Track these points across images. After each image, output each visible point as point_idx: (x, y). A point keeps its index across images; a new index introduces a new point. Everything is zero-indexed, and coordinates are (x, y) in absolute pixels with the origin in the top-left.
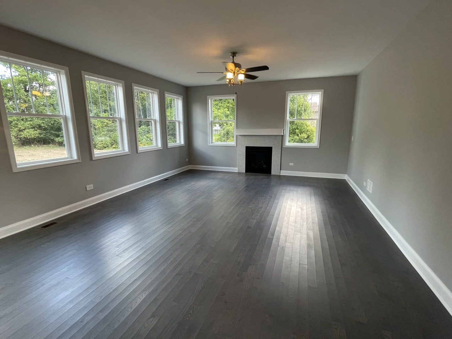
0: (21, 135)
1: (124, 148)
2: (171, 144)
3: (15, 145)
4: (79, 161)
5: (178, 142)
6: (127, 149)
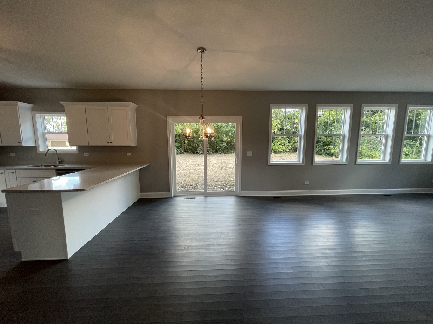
0: (295, 145)
1: (342, 158)
2: (404, 160)
3: (291, 151)
4: (303, 164)
5: (422, 159)
6: (345, 160)
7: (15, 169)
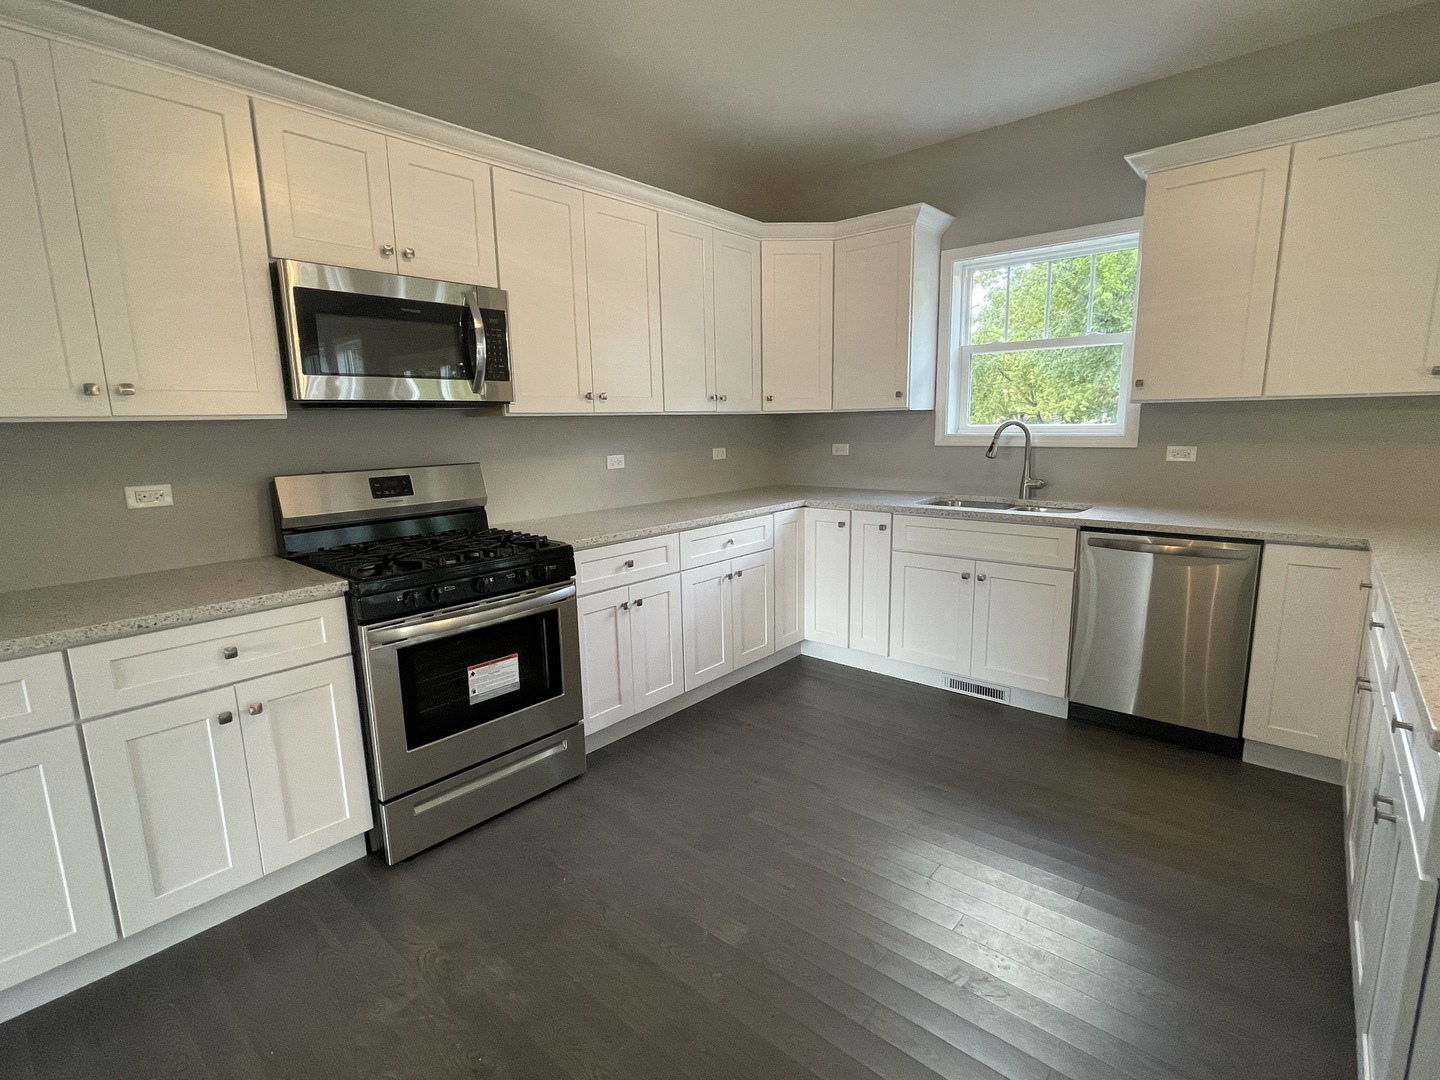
7: (893, 511)
